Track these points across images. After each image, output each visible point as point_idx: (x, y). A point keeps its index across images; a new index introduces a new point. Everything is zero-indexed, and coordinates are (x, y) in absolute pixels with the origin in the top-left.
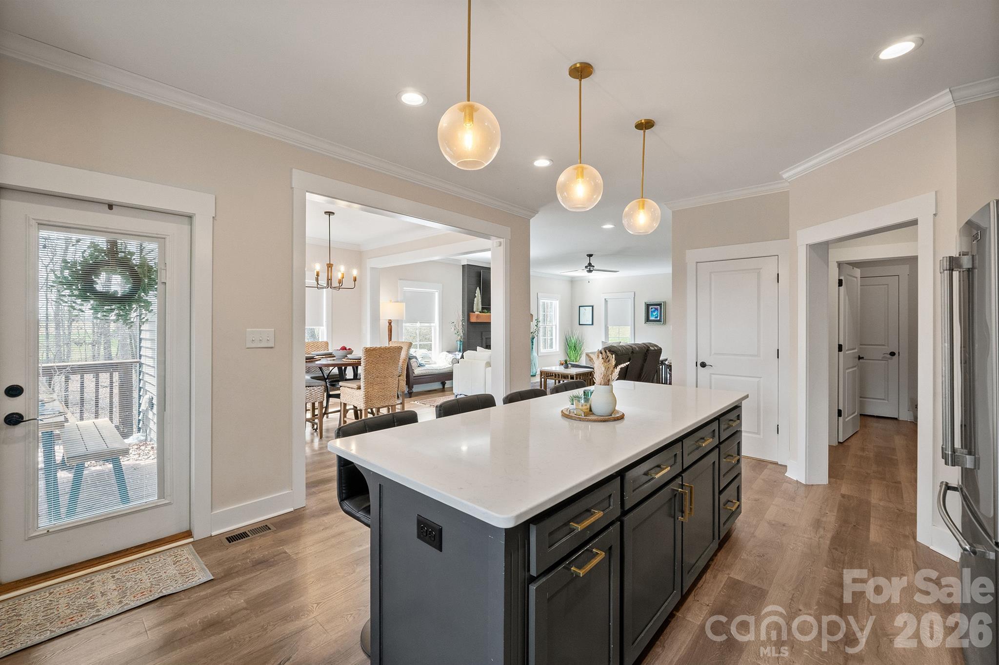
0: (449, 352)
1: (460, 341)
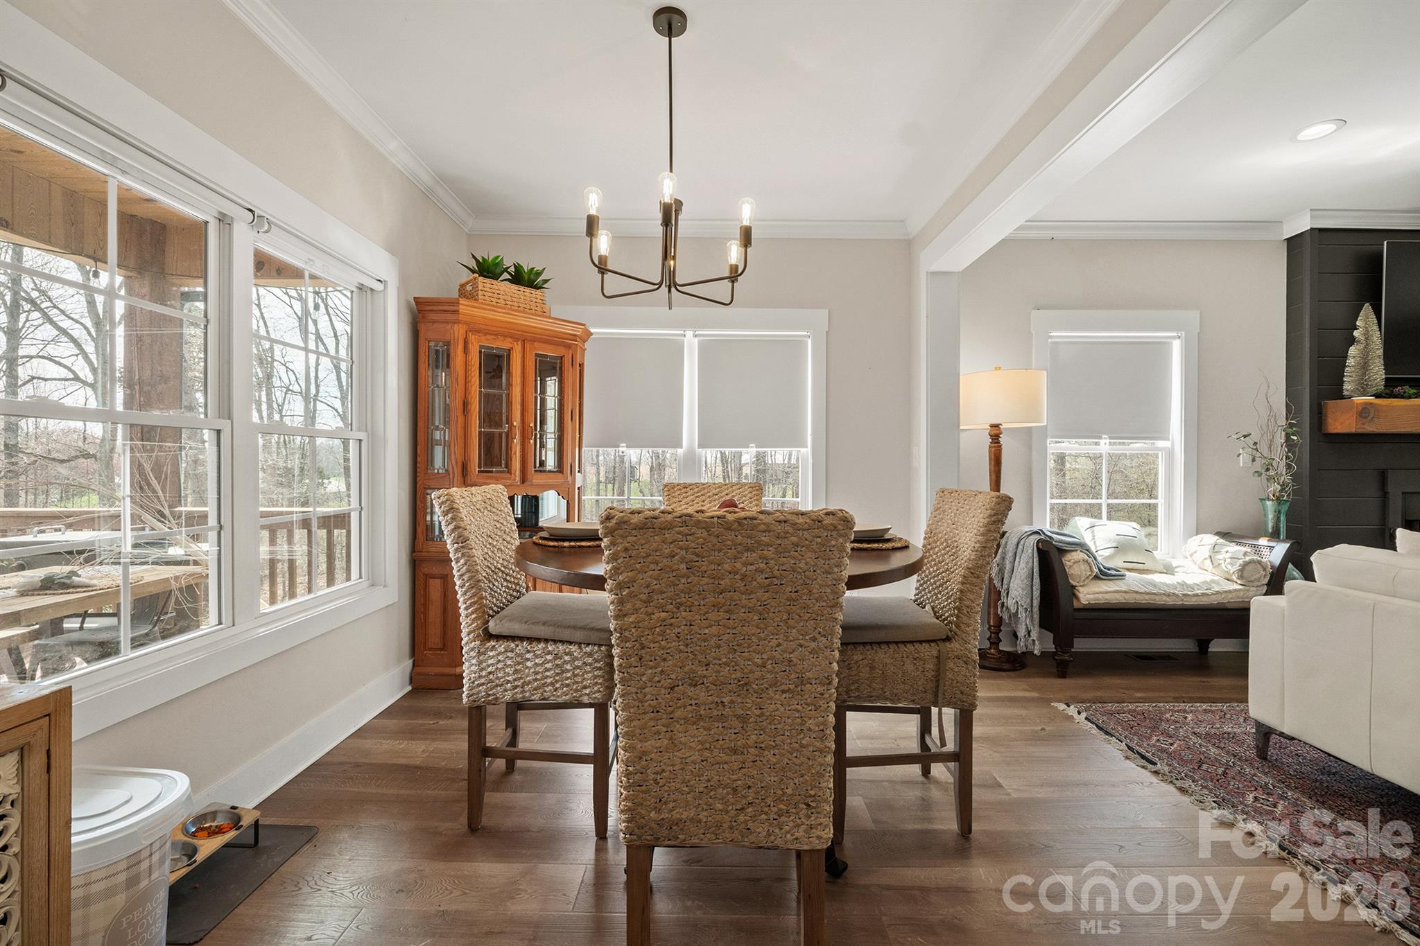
0: (1225, 535)
1: (1279, 500)
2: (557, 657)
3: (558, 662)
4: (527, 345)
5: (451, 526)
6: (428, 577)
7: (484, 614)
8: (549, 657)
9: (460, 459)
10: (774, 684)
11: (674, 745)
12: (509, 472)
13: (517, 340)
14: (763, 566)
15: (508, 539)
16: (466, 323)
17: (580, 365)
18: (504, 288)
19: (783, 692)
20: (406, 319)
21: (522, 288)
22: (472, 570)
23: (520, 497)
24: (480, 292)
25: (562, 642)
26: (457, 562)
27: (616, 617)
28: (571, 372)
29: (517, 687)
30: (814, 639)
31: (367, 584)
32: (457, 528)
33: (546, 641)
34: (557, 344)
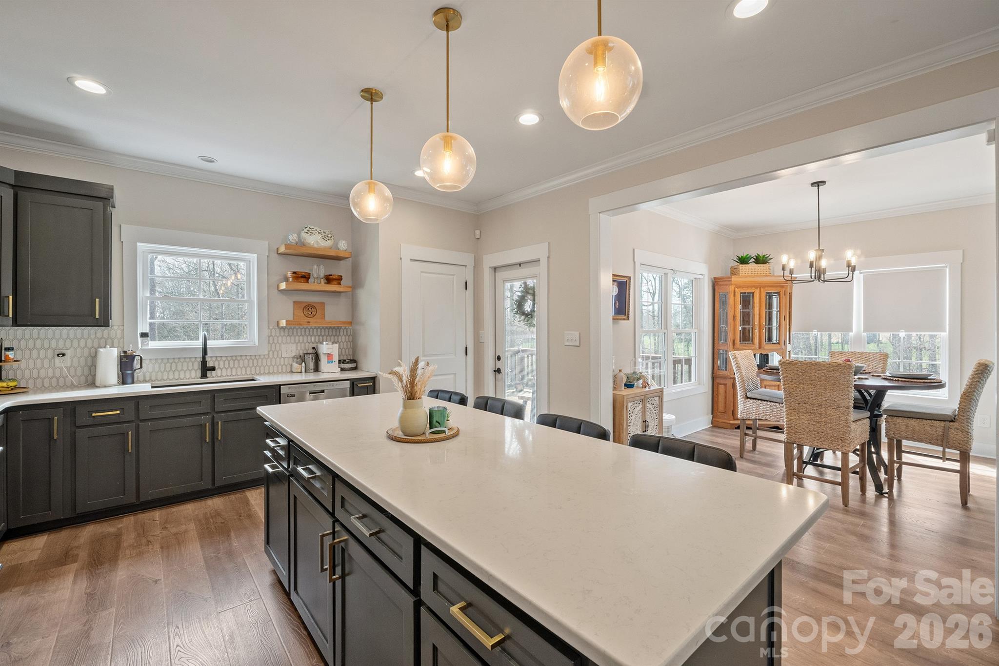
2: (771, 406)
3: (771, 408)
4: (762, 289)
5: (735, 363)
6: (718, 384)
7: (746, 391)
8: (768, 406)
9: (732, 339)
10: (830, 406)
11: (800, 419)
12: (753, 344)
13: (756, 287)
14: (823, 375)
15: (753, 369)
16: (735, 284)
17: (790, 293)
18: (752, 266)
19: (833, 409)
20: (711, 285)
21: (759, 265)
22: (742, 376)
23: (758, 355)
24: (740, 271)
25: (773, 402)
26: (737, 374)
27: (783, 385)
28: (784, 298)
29: (757, 414)
30: (842, 396)
31: (697, 384)
32: (737, 363)
33: (767, 401)
34: (777, 287)
